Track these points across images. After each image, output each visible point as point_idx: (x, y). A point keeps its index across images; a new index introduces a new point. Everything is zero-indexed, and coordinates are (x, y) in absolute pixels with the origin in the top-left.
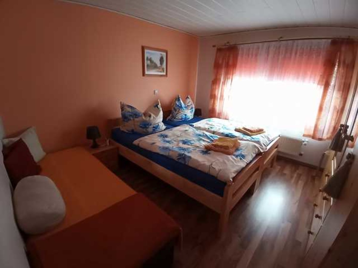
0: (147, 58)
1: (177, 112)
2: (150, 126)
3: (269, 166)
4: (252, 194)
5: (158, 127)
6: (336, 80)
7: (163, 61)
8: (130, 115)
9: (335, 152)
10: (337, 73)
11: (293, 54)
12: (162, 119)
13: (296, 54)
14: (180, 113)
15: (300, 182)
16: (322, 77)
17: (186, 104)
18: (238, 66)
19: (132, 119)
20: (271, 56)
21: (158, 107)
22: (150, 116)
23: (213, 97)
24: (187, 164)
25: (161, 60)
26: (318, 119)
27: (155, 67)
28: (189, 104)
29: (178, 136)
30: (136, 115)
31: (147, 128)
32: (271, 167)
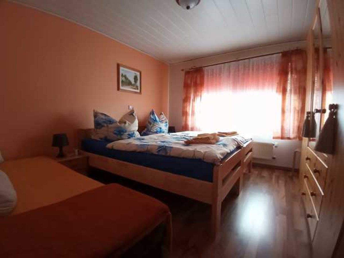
0: (122, 75)
1: (152, 125)
2: (125, 133)
3: (248, 172)
4: (238, 195)
5: (134, 135)
6: (291, 86)
7: (137, 80)
8: (104, 122)
9: (308, 139)
10: (291, 79)
11: (251, 69)
12: (137, 128)
13: (253, 70)
14: (155, 126)
15: (280, 182)
16: (279, 84)
17: (161, 118)
18: (205, 85)
19: (106, 125)
20: (232, 73)
21: (133, 115)
22: (125, 123)
23: (185, 114)
24: (168, 154)
25: (136, 78)
26: (283, 120)
27: (129, 84)
28: (163, 120)
29: (156, 139)
30: (110, 121)
31: (122, 135)
32: (250, 172)
